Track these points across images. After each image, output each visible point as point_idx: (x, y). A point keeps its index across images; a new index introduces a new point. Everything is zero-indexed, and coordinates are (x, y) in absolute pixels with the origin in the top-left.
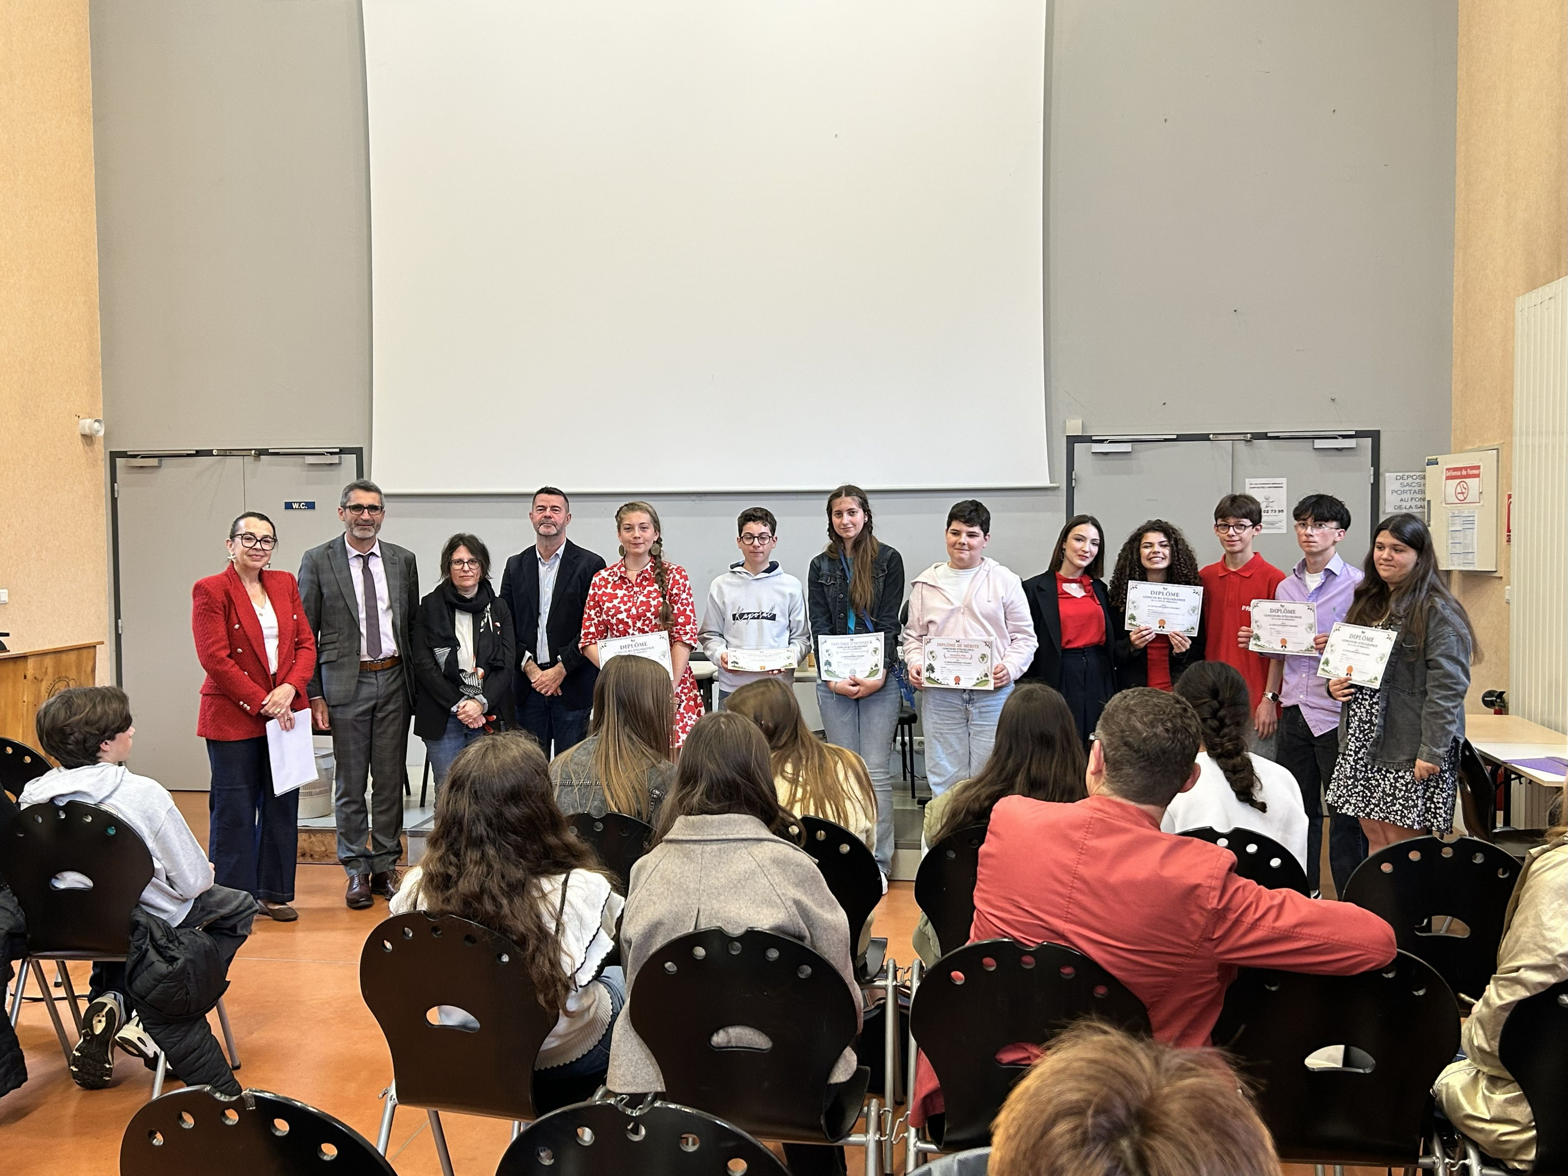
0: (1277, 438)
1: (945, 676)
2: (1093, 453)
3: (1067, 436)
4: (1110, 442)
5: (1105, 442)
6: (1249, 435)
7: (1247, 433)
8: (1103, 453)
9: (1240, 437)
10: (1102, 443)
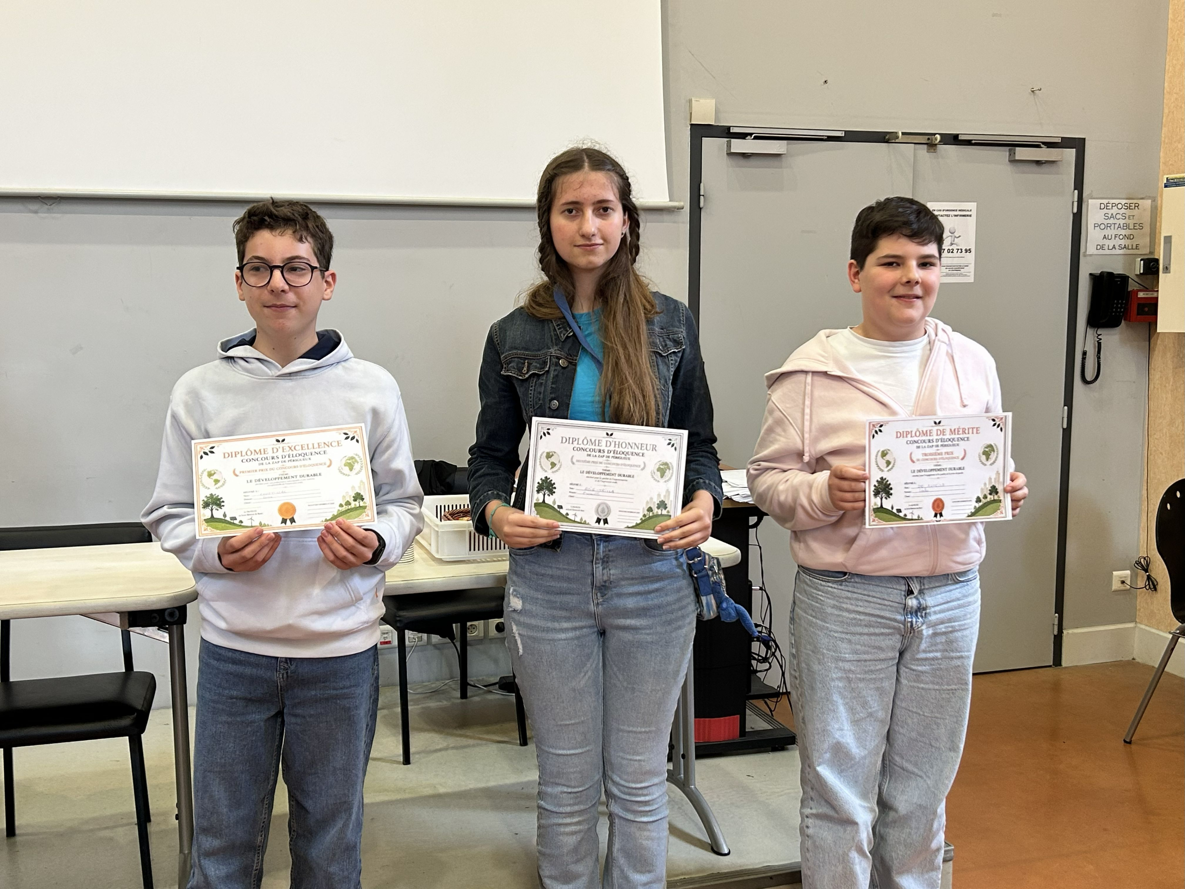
0: (969, 143)
1: (912, 500)
2: (730, 154)
3: (692, 125)
4: (756, 138)
5: (749, 137)
6: (938, 137)
7: (935, 134)
8: (744, 155)
9: (923, 139)
10: (744, 138)
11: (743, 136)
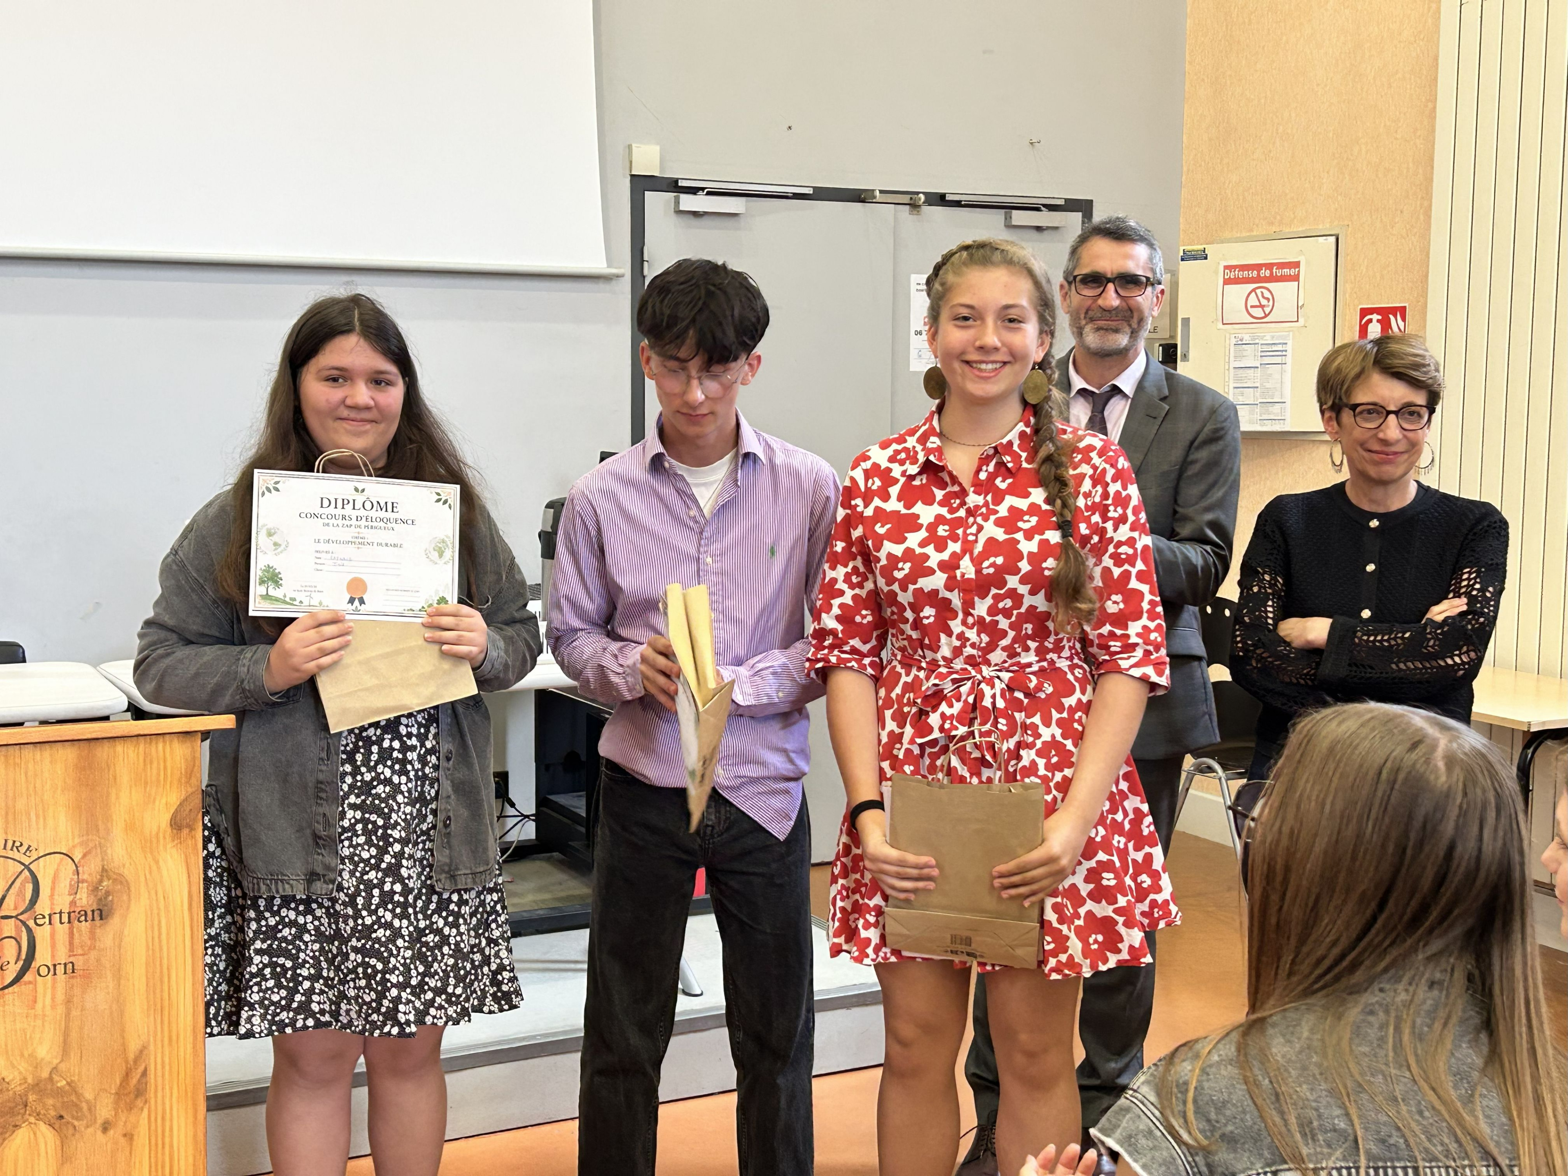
2: (679, 212)
3: (632, 176)
4: (709, 193)
5: (700, 193)
6: (922, 196)
7: (918, 193)
8: (695, 214)
9: (906, 199)
10: (695, 194)
11: (693, 191)
